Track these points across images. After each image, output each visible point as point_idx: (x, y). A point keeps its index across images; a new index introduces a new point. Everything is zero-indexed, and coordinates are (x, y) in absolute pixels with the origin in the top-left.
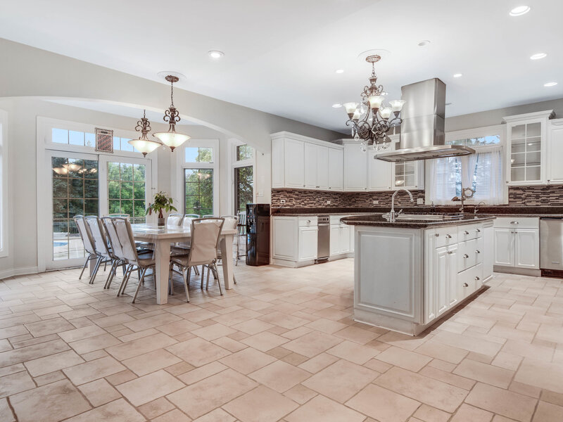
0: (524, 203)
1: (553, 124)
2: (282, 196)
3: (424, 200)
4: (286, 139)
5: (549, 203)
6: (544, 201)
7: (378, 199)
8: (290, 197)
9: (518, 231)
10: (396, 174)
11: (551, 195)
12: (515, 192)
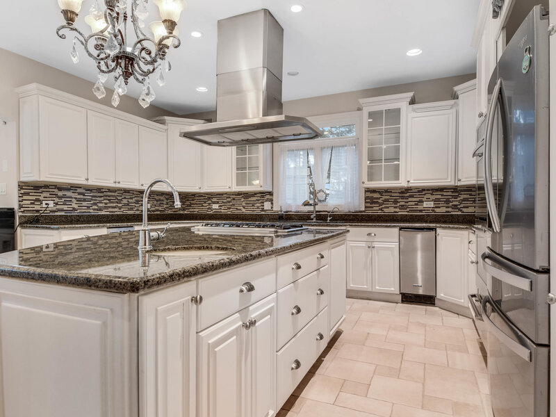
0: (381, 209)
1: (414, 110)
2: (45, 194)
3: (272, 203)
4: (40, 97)
5: (408, 209)
6: (402, 207)
7: (218, 203)
8: (64, 196)
9: (376, 245)
10: (238, 169)
11: (410, 199)
12: (372, 196)
